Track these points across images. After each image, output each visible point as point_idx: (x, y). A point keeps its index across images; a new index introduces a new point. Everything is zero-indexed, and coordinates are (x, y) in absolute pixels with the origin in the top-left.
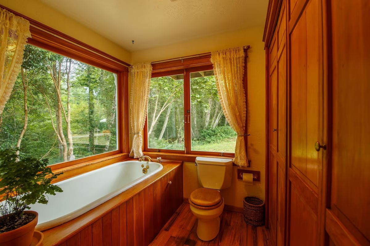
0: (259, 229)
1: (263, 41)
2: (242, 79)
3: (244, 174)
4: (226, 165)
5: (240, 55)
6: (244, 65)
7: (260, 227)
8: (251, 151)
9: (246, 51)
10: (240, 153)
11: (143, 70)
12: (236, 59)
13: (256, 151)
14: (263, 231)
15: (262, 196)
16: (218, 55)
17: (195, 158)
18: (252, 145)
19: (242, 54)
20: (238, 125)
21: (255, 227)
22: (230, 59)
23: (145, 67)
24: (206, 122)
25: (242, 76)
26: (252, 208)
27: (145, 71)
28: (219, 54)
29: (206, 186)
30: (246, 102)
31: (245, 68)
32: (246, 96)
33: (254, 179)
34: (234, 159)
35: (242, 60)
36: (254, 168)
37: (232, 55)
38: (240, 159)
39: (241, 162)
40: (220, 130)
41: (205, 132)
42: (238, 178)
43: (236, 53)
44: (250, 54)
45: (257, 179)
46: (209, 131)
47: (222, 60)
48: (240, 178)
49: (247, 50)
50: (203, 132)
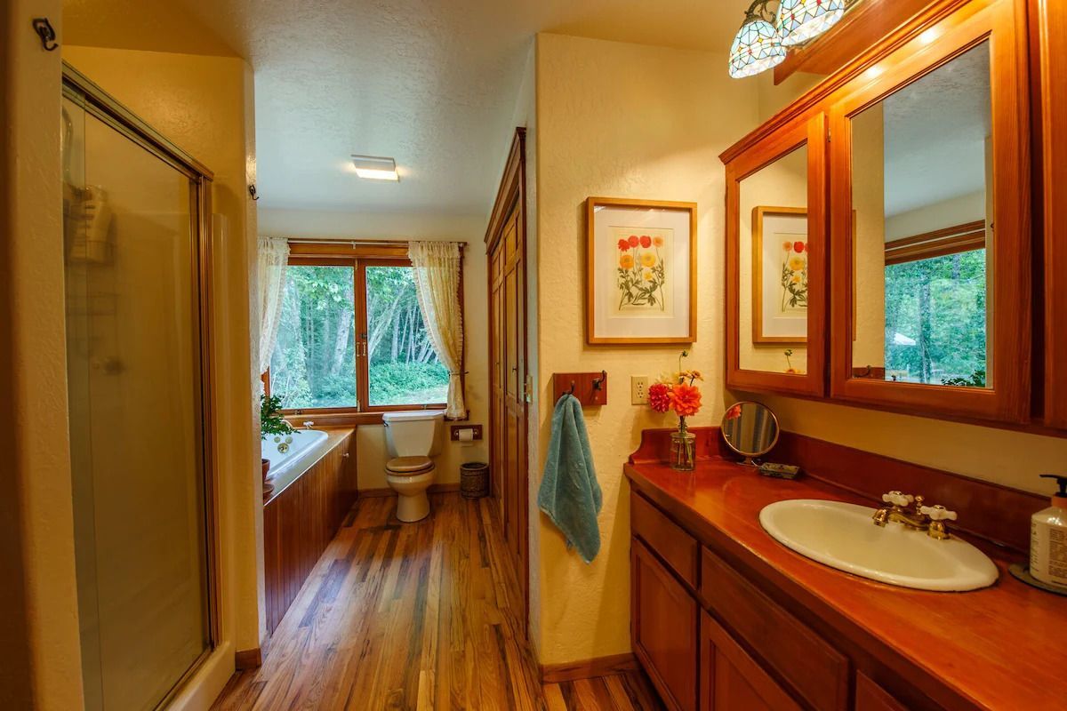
0: (483, 502)
1: (486, 241)
2: (456, 290)
3: (460, 431)
4: (436, 419)
5: (453, 254)
6: (459, 269)
7: (483, 499)
8: (470, 398)
9: (461, 250)
10: (455, 399)
11: (269, 251)
12: (448, 259)
13: (476, 397)
14: (488, 501)
15: (486, 459)
16: (420, 248)
17: (382, 415)
18: (471, 387)
19: (457, 254)
20: (452, 357)
21: (477, 499)
22: (440, 259)
23: (272, 247)
24: (337, 352)
25: (456, 285)
26: (474, 473)
27: (274, 253)
28: (422, 247)
29: (401, 454)
30: (463, 325)
31: (461, 273)
32: (463, 316)
33: (474, 436)
34: (446, 411)
35: (456, 262)
36: (474, 421)
37: (442, 253)
38: (456, 408)
39: (456, 412)
40: (379, 376)
41: (335, 381)
42: (452, 439)
43: (448, 251)
44: (466, 254)
45: (478, 437)
46: (346, 379)
47: (427, 259)
48: (455, 438)
49: (463, 248)
50: (328, 383)
